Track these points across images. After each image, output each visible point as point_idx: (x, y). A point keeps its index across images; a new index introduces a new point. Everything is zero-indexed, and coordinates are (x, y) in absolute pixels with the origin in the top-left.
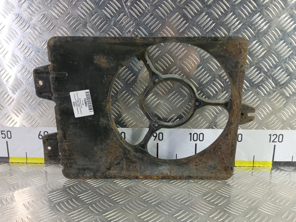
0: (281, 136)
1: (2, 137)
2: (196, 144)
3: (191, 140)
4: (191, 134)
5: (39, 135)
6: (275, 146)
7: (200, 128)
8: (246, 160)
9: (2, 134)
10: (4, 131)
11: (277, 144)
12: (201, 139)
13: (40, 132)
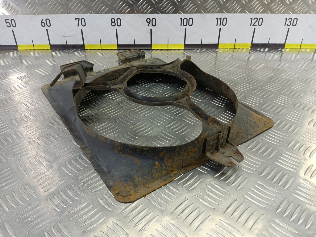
0: (261, 20)
1: (7, 26)
2: (186, 29)
3: (181, 25)
4: (181, 19)
5: (42, 23)
6: (255, 29)
7: (190, 13)
8: (229, 43)
9: (7, 23)
10: (8, 20)
11: (257, 27)
12: (190, 24)
13: (42, 19)
